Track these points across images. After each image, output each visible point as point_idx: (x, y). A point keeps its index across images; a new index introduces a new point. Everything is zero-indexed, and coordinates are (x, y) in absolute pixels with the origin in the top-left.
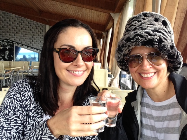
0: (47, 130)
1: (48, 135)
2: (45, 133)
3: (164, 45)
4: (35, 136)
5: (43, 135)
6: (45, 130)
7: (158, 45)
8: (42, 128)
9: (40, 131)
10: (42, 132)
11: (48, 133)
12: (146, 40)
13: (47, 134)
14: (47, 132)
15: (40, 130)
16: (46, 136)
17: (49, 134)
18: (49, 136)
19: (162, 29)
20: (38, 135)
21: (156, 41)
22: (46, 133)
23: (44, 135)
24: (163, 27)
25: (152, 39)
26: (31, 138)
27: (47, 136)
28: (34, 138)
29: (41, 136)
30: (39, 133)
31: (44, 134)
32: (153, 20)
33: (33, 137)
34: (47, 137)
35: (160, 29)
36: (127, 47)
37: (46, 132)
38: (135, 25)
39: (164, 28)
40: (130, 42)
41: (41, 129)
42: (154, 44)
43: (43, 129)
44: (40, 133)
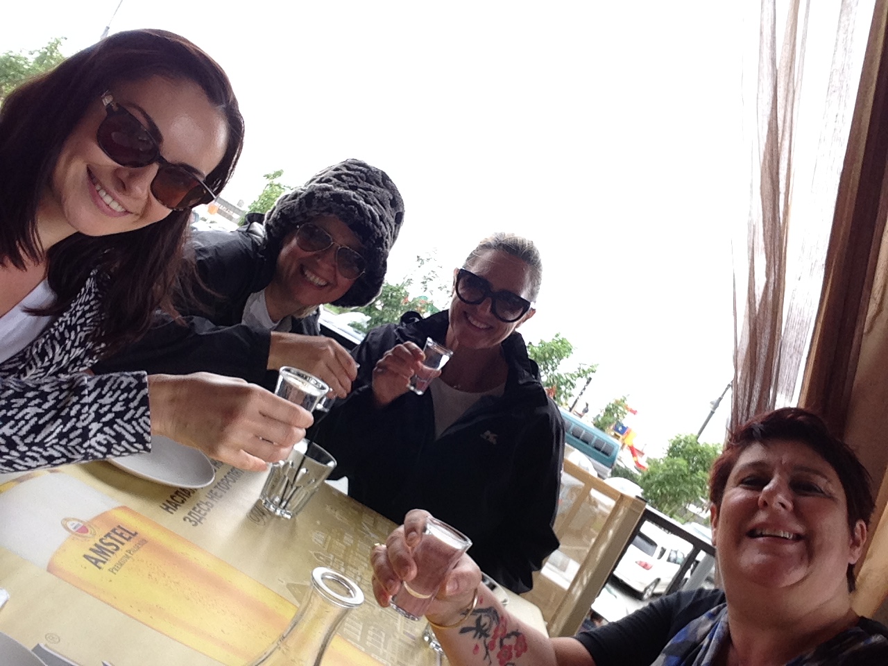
0: (143, 415)
1: (138, 428)
2: (132, 419)
3: (379, 252)
4: (95, 407)
5: (122, 419)
6: (136, 409)
7: (374, 245)
8: (127, 397)
9: (117, 401)
10: (123, 409)
11: (142, 424)
12: (363, 223)
13: (139, 424)
14: (140, 420)
15: (121, 399)
16: (129, 427)
17: (142, 427)
18: (137, 432)
19: (390, 225)
20: (106, 409)
21: (374, 237)
22: (137, 420)
23: (125, 422)
24: (392, 220)
25: (372, 228)
26: (83, 405)
27: (134, 428)
28: (91, 411)
29: (114, 418)
30: (113, 404)
31: (125, 418)
32: (390, 199)
33: (90, 405)
34: (133, 431)
35: (388, 221)
36: (325, 208)
37: (137, 416)
38: (359, 183)
39: (393, 225)
40: (338, 205)
41: (124, 400)
42: (370, 240)
43: (132, 405)
44: (118, 408)
